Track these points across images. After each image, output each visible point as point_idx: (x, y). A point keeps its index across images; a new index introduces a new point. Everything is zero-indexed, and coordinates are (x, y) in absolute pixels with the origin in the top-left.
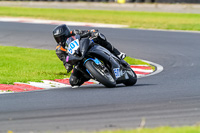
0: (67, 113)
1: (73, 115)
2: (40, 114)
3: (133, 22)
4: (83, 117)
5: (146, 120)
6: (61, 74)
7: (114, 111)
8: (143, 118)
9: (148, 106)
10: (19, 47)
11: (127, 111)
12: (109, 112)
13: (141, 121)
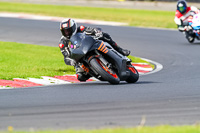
0: (67, 110)
1: (73, 112)
2: (40, 110)
3: (133, 20)
4: (82, 114)
5: (147, 119)
6: (60, 70)
7: (114, 109)
8: (144, 117)
9: (147, 104)
10: (18, 43)
11: (126, 109)
12: (109, 109)
13: (141, 119)
